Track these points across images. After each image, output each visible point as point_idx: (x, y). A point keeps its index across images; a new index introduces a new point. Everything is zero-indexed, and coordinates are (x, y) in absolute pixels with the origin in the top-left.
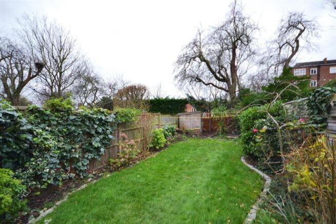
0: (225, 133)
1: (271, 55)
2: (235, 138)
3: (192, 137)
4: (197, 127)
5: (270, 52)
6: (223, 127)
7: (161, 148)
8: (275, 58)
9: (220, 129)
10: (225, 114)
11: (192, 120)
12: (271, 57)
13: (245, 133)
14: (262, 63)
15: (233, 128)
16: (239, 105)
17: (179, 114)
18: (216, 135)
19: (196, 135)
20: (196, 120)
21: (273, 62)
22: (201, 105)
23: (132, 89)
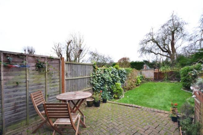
0: (169, 80)
1: (197, 34)
2: (176, 82)
3: (149, 81)
4: (152, 76)
5: (196, 33)
6: (168, 77)
7: (139, 85)
8: (200, 36)
9: (166, 77)
10: (169, 69)
11: (149, 73)
12: (197, 35)
13: (183, 77)
14: (191, 40)
15: (174, 77)
16: (177, 65)
17: (141, 70)
18: (163, 81)
19: (152, 81)
20: (151, 73)
21: (198, 39)
22: (152, 65)
23: (124, 59)
